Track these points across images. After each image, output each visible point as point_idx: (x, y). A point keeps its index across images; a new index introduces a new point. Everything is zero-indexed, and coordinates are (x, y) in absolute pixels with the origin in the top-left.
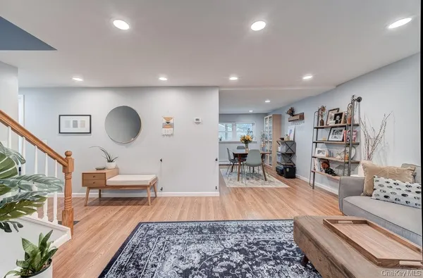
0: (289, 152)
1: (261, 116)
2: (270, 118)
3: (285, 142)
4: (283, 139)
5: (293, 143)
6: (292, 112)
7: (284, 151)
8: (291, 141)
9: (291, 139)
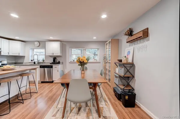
0: (128, 75)
1: (103, 43)
2: (109, 42)
3: (124, 64)
4: (121, 61)
5: (132, 65)
6: (130, 33)
7: (122, 74)
8: (130, 64)
9: (130, 61)
